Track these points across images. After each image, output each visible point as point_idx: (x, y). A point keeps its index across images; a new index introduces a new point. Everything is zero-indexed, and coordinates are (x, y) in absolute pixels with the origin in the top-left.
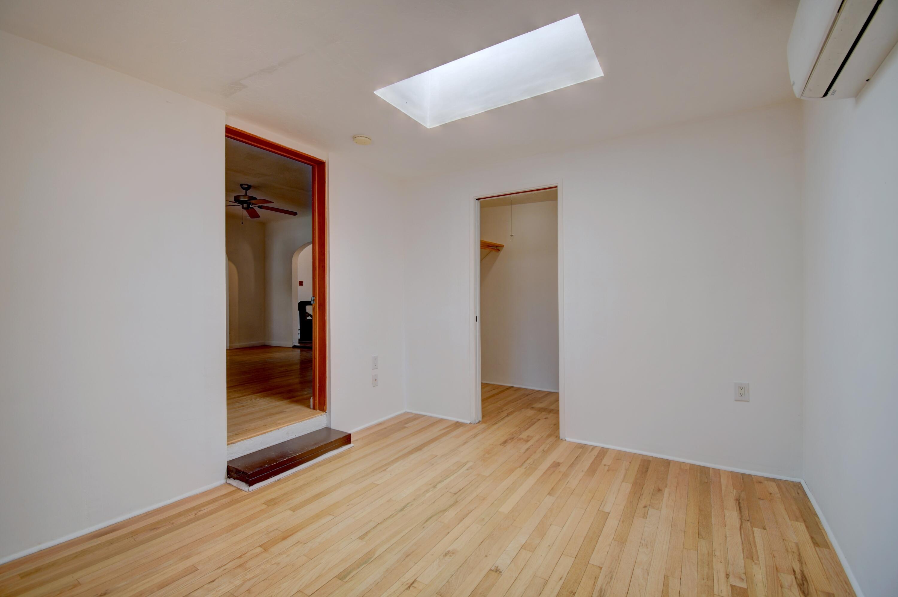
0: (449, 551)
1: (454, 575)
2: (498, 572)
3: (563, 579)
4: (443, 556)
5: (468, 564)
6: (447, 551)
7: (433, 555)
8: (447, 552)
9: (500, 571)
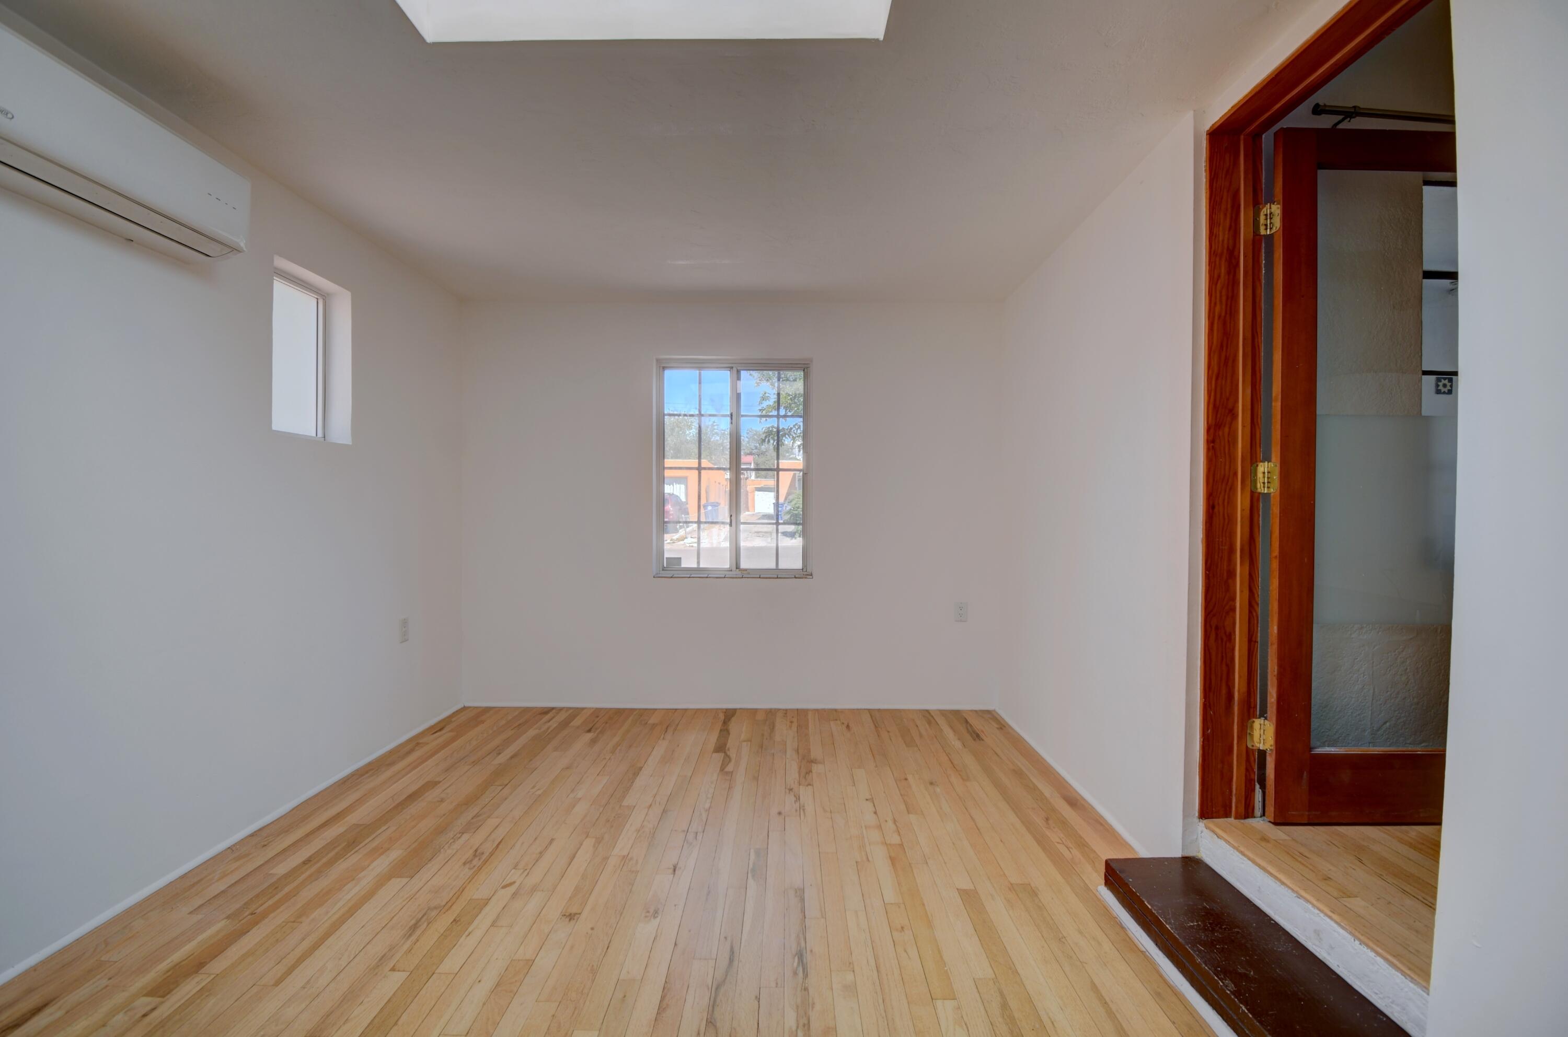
0: (655, 917)
1: (629, 892)
2: (567, 914)
3: (467, 933)
4: (658, 909)
5: (616, 911)
6: (657, 917)
7: (675, 905)
8: (656, 915)
9: (565, 917)
